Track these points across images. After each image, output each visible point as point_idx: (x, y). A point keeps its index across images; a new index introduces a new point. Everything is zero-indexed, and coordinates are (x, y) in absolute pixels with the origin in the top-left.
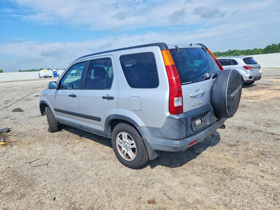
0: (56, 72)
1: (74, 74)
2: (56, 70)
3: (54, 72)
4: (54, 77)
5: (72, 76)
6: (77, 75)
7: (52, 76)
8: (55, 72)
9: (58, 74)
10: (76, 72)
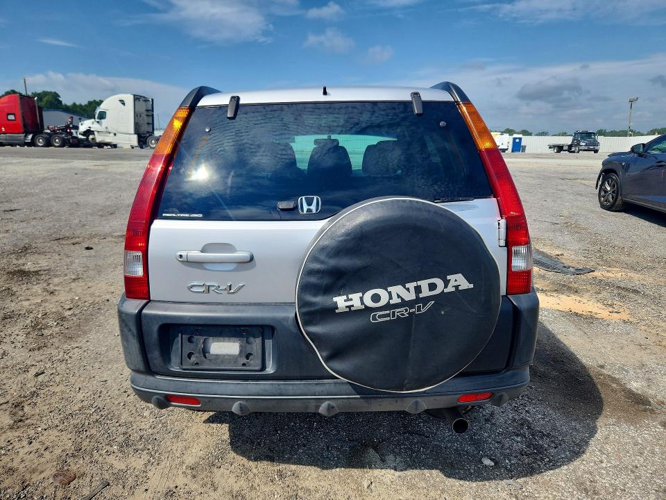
0: (520, 139)
1: (564, 148)
2: (520, 136)
3: (515, 139)
4: (513, 151)
5: (558, 152)
6: (574, 152)
7: (507, 149)
8: (517, 141)
9: (523, 144)
10: (570, 143)
